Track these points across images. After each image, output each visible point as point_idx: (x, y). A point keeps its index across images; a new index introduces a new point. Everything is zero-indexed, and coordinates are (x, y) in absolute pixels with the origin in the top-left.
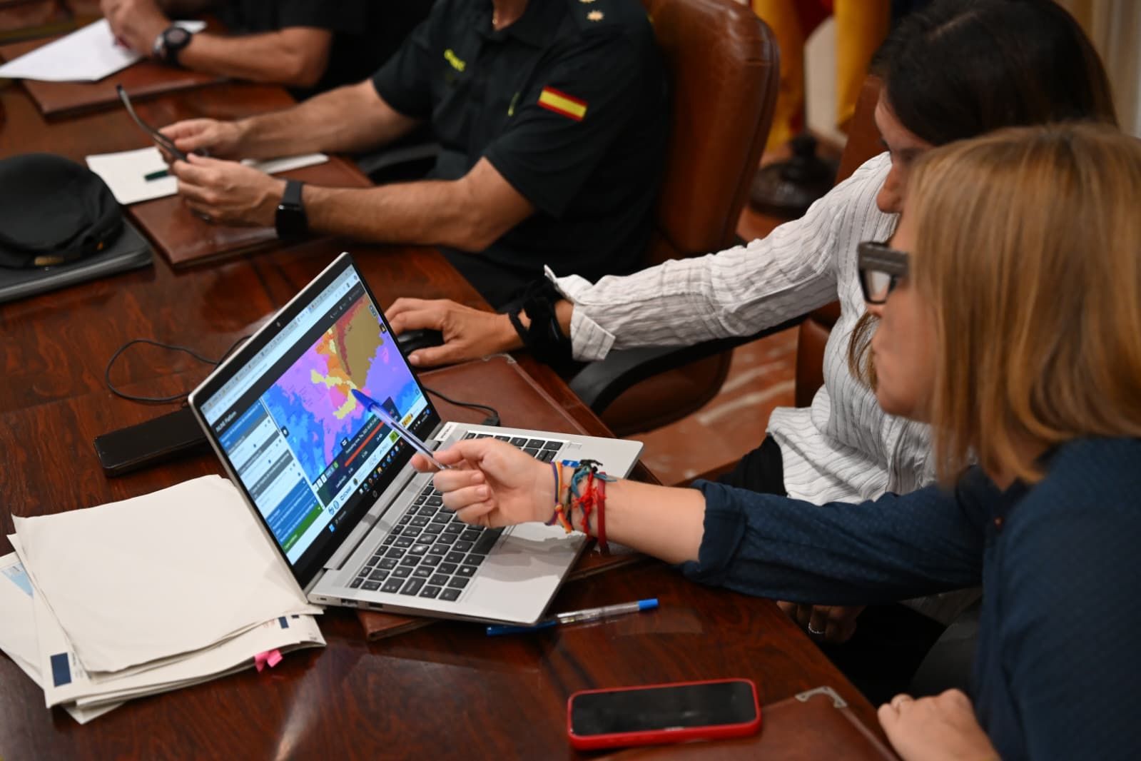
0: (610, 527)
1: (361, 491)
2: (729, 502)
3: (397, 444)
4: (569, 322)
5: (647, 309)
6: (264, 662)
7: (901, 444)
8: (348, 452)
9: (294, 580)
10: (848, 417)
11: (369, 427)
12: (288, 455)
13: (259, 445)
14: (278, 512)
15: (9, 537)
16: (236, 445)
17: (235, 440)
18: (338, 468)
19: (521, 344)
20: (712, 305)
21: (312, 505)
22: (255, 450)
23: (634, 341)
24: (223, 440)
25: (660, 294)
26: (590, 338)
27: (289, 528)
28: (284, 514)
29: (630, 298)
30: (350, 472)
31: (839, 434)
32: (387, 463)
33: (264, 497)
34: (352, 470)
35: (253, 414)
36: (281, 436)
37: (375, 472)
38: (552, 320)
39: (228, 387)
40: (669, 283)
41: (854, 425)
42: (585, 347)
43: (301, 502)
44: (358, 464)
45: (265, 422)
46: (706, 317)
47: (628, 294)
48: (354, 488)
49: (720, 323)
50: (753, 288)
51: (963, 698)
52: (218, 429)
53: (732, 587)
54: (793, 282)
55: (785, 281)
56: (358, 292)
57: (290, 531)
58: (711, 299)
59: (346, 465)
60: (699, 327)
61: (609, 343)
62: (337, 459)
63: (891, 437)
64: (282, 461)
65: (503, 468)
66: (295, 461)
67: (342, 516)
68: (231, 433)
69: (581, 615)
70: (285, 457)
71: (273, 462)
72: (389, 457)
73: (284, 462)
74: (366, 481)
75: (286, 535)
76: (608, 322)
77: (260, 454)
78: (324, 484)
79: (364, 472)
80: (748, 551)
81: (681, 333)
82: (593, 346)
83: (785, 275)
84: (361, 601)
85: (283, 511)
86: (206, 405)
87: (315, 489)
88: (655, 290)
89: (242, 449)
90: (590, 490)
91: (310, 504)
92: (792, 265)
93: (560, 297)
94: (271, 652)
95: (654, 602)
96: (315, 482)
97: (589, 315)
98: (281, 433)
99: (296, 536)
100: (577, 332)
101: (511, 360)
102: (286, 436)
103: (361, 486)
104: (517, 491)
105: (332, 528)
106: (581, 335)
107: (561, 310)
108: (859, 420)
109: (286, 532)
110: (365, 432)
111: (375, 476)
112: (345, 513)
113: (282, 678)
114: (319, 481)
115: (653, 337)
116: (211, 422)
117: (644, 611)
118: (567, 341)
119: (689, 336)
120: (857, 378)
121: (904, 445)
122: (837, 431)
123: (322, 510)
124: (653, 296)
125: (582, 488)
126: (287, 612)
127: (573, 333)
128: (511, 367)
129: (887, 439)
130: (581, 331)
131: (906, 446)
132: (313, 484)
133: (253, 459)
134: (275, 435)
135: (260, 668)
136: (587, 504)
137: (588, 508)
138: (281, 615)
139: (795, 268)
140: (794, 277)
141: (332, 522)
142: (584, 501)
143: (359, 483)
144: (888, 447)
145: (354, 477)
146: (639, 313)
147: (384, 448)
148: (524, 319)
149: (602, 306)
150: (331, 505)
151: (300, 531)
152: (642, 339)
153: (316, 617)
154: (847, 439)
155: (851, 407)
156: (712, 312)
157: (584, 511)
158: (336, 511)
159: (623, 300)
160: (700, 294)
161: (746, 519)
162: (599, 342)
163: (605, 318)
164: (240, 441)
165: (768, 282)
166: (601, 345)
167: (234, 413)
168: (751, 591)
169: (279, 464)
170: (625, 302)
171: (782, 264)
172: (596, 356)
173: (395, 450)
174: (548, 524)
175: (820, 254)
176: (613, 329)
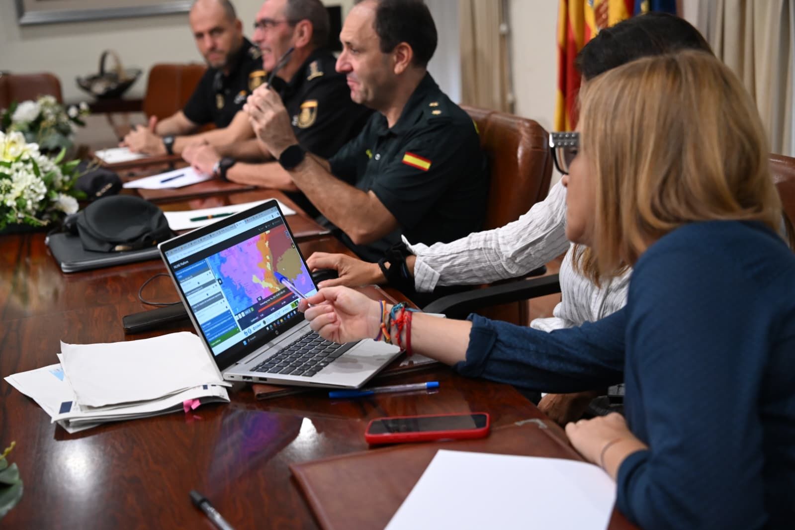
0: (414, 341)
1: (268, 328)
2: (486, 324)
3: (296, 310)
4: (413, 266)
5: (460, 258)
6: (189, 406)
7: (602, 311)
8: (261, 304)
9: (216, 366)
10: (572, 301)
11: (277, 295)
12: (220, 294)
13: (201, 284)
14: (210, 323)
15: (58, 355)
16: (186, 279)
17: (186, 276)
18: (253, 311)
19: (384, 279)
20: (498, 255)
21: (233, 327)
22: (198, 285)
23: (452, 280)
24: (177, 274)
25: (468, 249)
26: (425, 275)
27: (215, 335)
28: (213, 326)
29: (450, 252)
30: (261, 316)
31: (567, 314)
32: (287, 318)
33: (200, 313)
34: (263, 315)
35: (200, 266)
36: (217, 283)
37: (278, 321)
38: (403, 265)
39: (185, 247)
40: (474, 242)
41: (575, 305)
42: (422, 281)
43: (225, 323)
44: (268, 313)
45: (208, 272)
46: (494, 264)
47: (450, 249)
48: (263, 326)
49: (503, 266)
50: (521, 240)
51: (620, 417)
52: (175, 267)
53: (488, 377)
54: (545, 230)
55: (539, 232)
56: (279, 221)
57: (216, 336)
58: (497, 251)
59: (259, 311)
60: (491, 270)
61: (436, 278)
62: (254, 306)
63: (595, 307)
64: (216, 296)
65: (349, 302)
66: (225, 299)
67: (253, 338)
68: (183, 271)
69: (390, 389)
70: (218, 295)
71: (210, 295)
72: (289, 315)
73: (217, 298)
74: (272, 324)
75: (213, 338)
76: (436, 267)
77: (201, 289)
78: (243, 318)
79: (271, 319)
80: (497, 354)
81: (480, 274)
82: (427, 281)
83: (539, 228)
84: (254, 377)
85: (213, 324)
86: (169, 252)
87: (236, 318)
88: (465, 246)
89: (190, 283)
90: (402, 317)
91: (232, 325)
92: (542, 221)
93: (410, 253)
94: (194, 400)
95: (436, 383)
96: (237, 314)
97: (425, 262)
98: (217, 281)
99: (220, 340)
100: (418, 272)
101: (377, 287)
102: (220, 284)
103: (268, 326)
104: (356, 317)
105: (245, 343)
106: (420, 273)
107: (409, 260)
108: (578, 300)
109: (213, 336)
110: (274, 297)
111: (278, 323)
112: (255, 337)
113: (199, 418)
114: (239, 315)
115: (464, 276)
116: (171, 262)
117: (430, 389)
118: (412, 278)
119: (485, 276)
120: (577, 273)
121: (604, 311)
122: (566, 311)
123: (239, 331)
124: (463, 250)
125: (398, 316)
126: (208, 383)
127: (415, 273)
128: (377, 291)
129: (593, 309)
130: (420, 271)
131: (605, 312)
132: (235, 315)
133: (197, 290)
134: (213, 282)
135: (186, 410)
136: (400, 324)
137: (400, 327)
138: (205, 384)
139: (544, 222)
140: (544, 228)
141: (246, 339)
142: (398, 322)
143: (267, 324)
144: (594, 313)
145: (265, 319)
146: (455, 261)
147: (286, 309)
148: (388, 265)
149: (434, 257)
150: (246, 330)
151: (224, 338)
152: (457, 278)
153: (227, 388)
154: (572, 316)
155: (573, 293)
156: (498, 260)
157: (398, 329)
158: (249, 335)
159: (446, 253)
160: (491, 249)
161: (497, 335)
162: (431, 278)
163: (435, 264)
164: (189, 278)
165: (529, 234)
166: (432, 280)
167: (187, 262)
168: (499, 380)
169: (213, 298)
170: (447, 254)
171: (537, 221)
172: (429, 287)
173: (293, 313)
174: (376, 340)
175: (559, 210)
176: (439, 271)
